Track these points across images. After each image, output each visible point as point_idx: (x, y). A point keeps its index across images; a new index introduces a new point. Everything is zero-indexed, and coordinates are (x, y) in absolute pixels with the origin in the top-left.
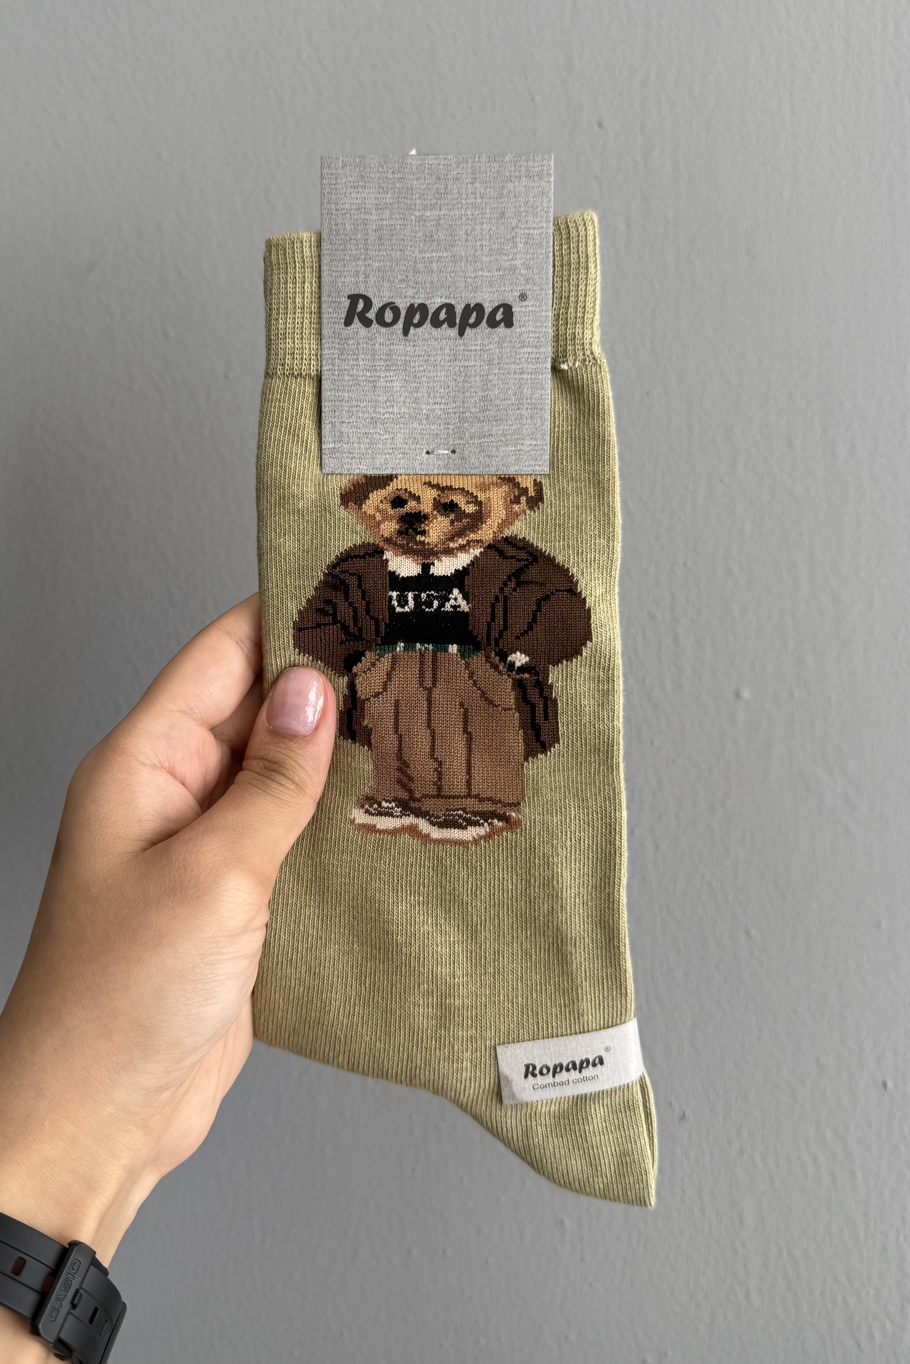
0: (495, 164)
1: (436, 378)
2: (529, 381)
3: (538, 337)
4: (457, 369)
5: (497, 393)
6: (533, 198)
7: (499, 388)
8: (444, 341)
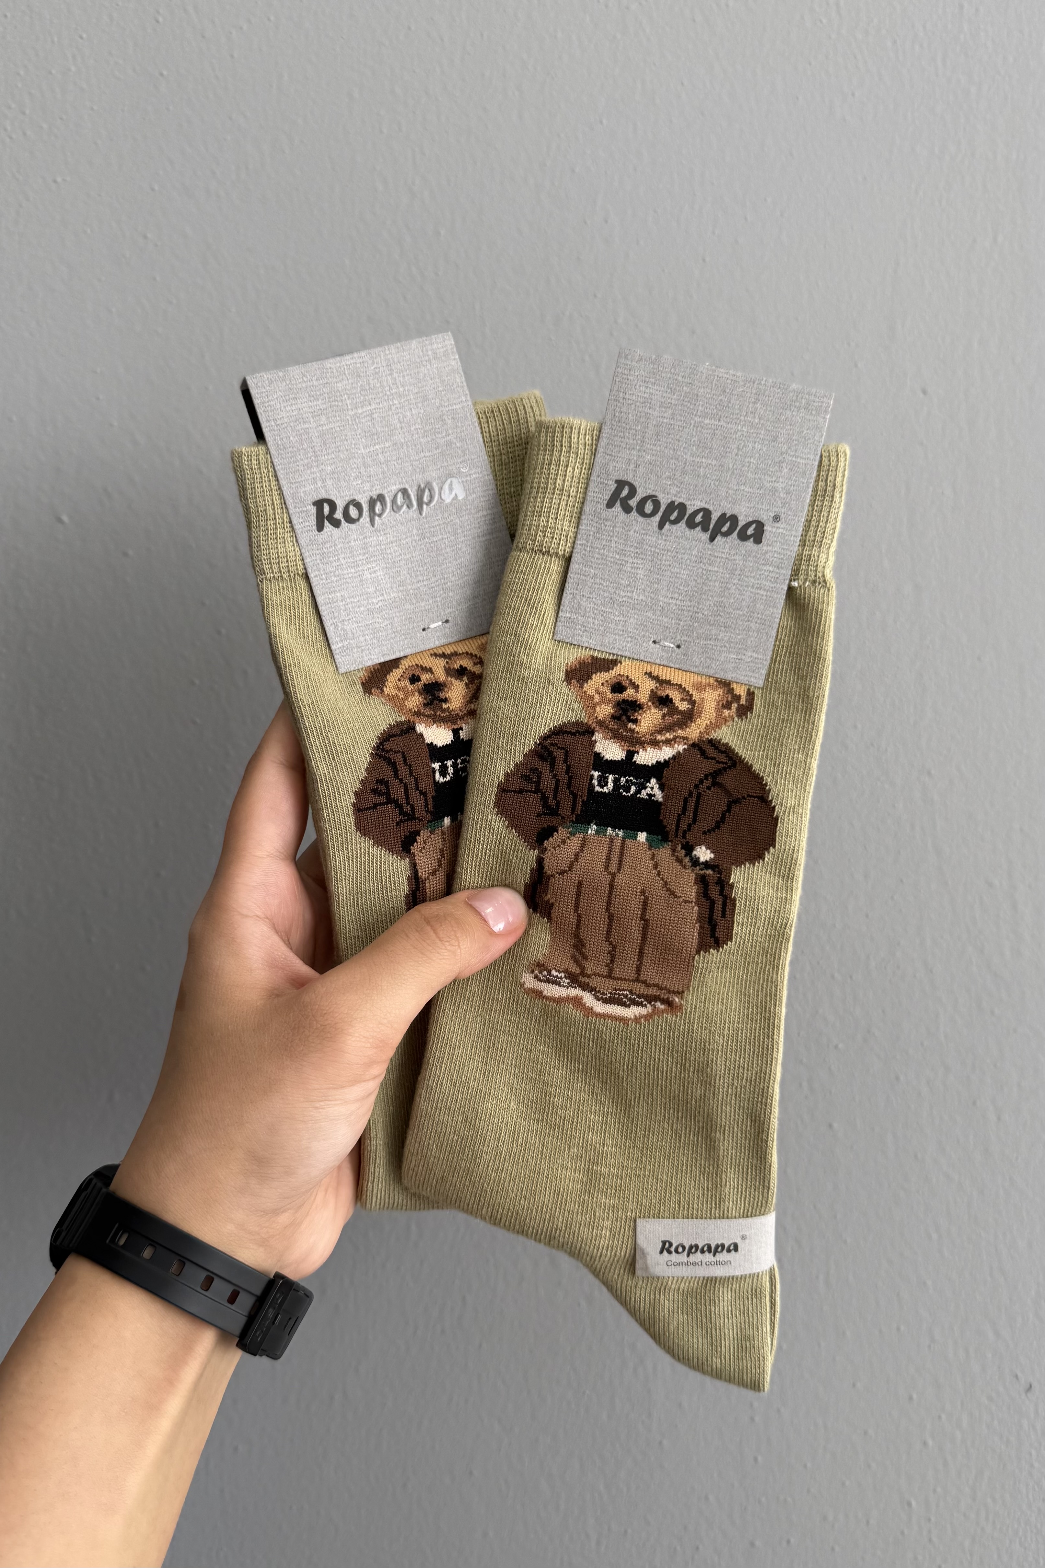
0: (779, 390)
1: (678, 575)
2: (764, 598)
3: (782, 559)
4: (700, 570)
5: (731, 602)
6: (807, 430)
7: (734, 598)
8: (694, 542)
